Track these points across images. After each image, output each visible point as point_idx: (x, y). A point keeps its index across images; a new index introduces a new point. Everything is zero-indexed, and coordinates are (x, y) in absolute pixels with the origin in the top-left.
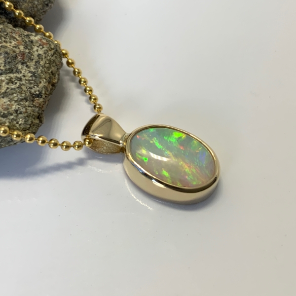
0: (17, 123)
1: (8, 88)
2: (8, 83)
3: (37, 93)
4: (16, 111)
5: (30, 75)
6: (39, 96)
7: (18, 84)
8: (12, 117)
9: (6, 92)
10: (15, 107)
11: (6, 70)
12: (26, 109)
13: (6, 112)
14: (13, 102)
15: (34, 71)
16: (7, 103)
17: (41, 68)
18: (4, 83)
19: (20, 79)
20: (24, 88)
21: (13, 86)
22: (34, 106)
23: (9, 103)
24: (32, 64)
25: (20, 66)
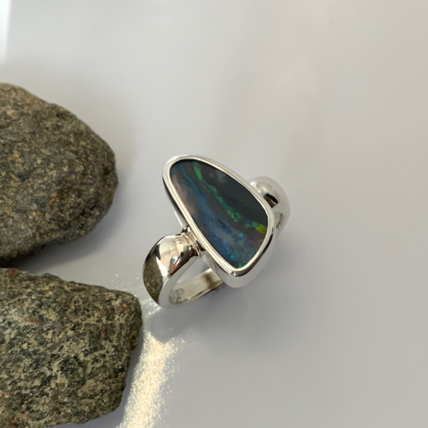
0: (103, 401)
1: (93, 368)
2: (93, 363)
3: (120, 367)
4: (102, 391)
5: (113, 349)
6: (122, 370)
7: (102, 361)
8: (98, 397)
9: (91, 373)
10: (100, 387)
11: (91, 350)
12: (110, 387)
13: (92, 393)
14: (99, 382)
15: (116, 344)
16: (93, 385)
17: (123, 339)
18: (90, 363)
19: (104, 356)
20: (108, 365)
21: (98, 365)
22: (118, 381)
23: (94, 384)
24: (114, 337)
25: (103, 343)
